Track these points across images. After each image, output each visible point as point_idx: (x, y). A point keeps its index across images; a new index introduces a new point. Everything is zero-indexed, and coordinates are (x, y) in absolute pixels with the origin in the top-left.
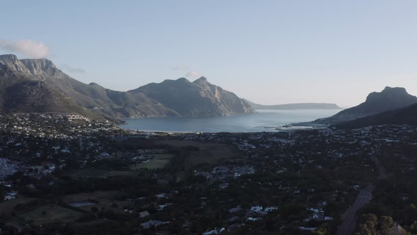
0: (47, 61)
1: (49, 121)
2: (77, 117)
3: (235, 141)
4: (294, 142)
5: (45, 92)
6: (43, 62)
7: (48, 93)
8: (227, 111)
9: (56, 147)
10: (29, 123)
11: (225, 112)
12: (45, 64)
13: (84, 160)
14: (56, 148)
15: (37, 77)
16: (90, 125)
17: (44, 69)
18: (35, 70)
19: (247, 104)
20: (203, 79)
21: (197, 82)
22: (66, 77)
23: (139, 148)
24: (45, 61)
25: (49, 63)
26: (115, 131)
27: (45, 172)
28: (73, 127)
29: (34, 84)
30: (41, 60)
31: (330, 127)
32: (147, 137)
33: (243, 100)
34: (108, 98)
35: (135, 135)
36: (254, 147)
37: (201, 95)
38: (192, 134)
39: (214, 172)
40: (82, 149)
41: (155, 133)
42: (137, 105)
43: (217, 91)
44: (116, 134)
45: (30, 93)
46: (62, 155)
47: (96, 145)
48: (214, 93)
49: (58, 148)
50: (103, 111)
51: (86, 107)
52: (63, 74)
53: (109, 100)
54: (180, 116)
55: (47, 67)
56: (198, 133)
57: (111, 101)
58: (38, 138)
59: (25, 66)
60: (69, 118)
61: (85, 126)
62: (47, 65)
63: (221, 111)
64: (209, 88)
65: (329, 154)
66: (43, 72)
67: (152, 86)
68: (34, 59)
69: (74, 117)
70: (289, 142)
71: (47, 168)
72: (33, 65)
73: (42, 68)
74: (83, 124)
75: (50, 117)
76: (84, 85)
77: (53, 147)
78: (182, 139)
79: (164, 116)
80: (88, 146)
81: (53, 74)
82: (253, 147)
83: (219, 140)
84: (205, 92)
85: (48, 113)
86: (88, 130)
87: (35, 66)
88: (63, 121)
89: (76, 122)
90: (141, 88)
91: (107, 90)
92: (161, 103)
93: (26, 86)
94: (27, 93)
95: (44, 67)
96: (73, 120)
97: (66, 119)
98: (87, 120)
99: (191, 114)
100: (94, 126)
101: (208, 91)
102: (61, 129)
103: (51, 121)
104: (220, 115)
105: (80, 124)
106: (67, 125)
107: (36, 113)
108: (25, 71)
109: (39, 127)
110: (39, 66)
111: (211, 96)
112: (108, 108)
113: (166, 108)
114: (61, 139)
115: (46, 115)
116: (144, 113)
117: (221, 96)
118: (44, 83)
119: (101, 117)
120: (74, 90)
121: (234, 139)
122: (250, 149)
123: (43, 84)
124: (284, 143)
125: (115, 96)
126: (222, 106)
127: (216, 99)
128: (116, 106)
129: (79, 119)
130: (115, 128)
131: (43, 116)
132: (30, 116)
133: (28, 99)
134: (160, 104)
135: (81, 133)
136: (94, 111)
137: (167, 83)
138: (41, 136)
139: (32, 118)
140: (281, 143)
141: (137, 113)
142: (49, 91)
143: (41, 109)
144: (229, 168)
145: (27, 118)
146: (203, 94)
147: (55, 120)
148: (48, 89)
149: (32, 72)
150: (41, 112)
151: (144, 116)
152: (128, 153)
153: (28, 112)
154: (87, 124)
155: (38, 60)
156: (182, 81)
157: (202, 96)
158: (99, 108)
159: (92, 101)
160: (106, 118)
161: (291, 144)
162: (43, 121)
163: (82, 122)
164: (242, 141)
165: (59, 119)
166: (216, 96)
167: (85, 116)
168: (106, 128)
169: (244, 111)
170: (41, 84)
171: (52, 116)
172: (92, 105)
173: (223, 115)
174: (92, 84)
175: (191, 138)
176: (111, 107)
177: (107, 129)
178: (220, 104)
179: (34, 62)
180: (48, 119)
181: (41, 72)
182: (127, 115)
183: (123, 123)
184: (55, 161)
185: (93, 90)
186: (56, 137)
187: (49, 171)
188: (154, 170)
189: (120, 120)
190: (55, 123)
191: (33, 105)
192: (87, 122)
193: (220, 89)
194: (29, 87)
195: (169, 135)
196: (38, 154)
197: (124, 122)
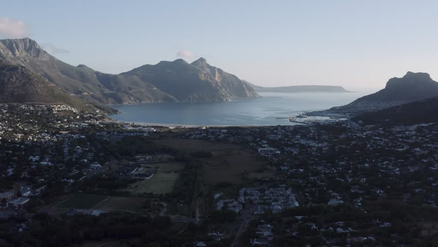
0: (30, 40)
1: (30, 113)
2: (63, 107)
3: (251, 142)
4: (327, 146)
5: (26, 78)
6: (26, 42)
7: (30, 80)
8: (228, 95)
9: (34, 156)
10: (7, 116)
11: (227, 96)
12: (28, 44)
13: (69, 179)
14: (34, 159)
15: (19, 59)
16: (78, 117)
17: (27, 50)
18: (17, 51)
19: (250, 88)
20: (202, 60)
21: (195, 63)
22: (52, 58)
23: (138, 153)
24: (28, 41)
25: (33, 43)
26: (107, 126)
27: (16, 202)
28: (58, 121)
29: (14, 68)
30: (24, 40)
31: (353, 120)
32: (145, 134)
33: (245, 84)
34: (98, 82)
35: (130, 131)
36: (279, 152)
37: (201, 77)
38: (197, 129)
39: (242, 199)
40: (67, 158)
41: (155, 127)
42: (130, 89)
43: (217, 73)
44: (109, 131)
45: (8, 80)
46: (40, 170)
47: (85, 151)
48: (214, 76)
49: (37, 158)
50: (93, 96)
51: (74, 93)
52: (48, 55)
53: (100, 84)
54: (178, 101)
55: (30, 48)
56: (204, 128)
57: (102, 86)
58: (13, 142)
59: (5, 47)
60: (54, 110)
61: (72, 118)
62: (30, 46)
63: (223, 95)
64: (208, 70)
65: (383, 168)
66: (26, 53)
67: (146, 68)
68: (16, 39)
69: (59, 108)
70: (320, 145)
71: (19, 195)
72: (14, 46)
73: (25, 49)
74: (69, 116)
75: (32, 108)
76: (71, 68)
77: (31, 157)
78: (187, 138)
79: (160, 101)
80: (75, 152)
81: (38, 56)
82: (277, 152)
83: (232, 139)
84: (205, 75)
85: (28, 103)
86: (76, 125)
87: (18, 47)
88: (47, 113)
89: (62, 114)
90: (135, 70)
91: (97, 73)
92: (157, 87)
93: (4, 72)
94: (6, 80)
95: (27, 49)
96: (58, 111)
97: (50, 110)
98: (74, 111)
99: (190, 99)
100: (83, 119)
101: (208, 73)
102: (45, 124)
103: (32, 113)
104: (222, 100)
105: (66, 117)
106: (51, 118)
107: (16, 104)
108: (6, 53)
109: (18, 122)
110: (22, 47)
111: (212, 79)
112: (98, 94)
113: (162, 93)
114: (41, 142)
115: (27, 106)
116: (138, 99)
117: (221, 78)
118: (24, 67)
119: (91, 106)
120: (60, 73)
121: (250, 138)
122: (275, 155)
123: (24, 70)
124: (314, 147)
125: (106, 80)
126: (223, 90)
127: (216, 82)
128: (107, 91)
129: (65, 111)
130: (107, 121)
131: (23, 107)
132: (8, 108)
133: (7, 87)
134: (155, 88)
135: (67, 129)
136: (82, 98)
137: (163, 64)
138: (16, 139)
139: (11, 110)
140: (310, 147)
141: (131, 99)
142: (31, 77)
143: (21, 99)
144: (260, 190)
145: (5, 109)
146: (202, 77)
147: (37, 112)
148: (30, 75)
149: (14, 54)
150: (22, 102)
151: (138, 101)
152: (124, 162)
153: (6, 102)
154: (74, 115)
155: (20, 40)
156: (180, 62)
157: (202, 79)
158: (89, 93)
159: (80, 86)
160: (96, 106)
161: (324, 149)
162: (23, 113)
163: (69, 114)
164: (260, 141)
165: (42, 111)
166: (216, 79)
167: (72, 106)
168: (97, 120)
169: (246, 95)
170: (22, 70)
171: (34, 107)
172: (80, 90)
173: (225, 100)
174: (80, 66)
175: (198, 136)
176: (102, 91)
177: (98, 122)
178: (220, 88)
179: (16, 43)
180: (29, 111)
181: (24, 53)
182: (119, 101)
183: (115, 112)
184: (31, 182)
185: (81, 73)
186: (35, 140)
187: (22, 201)
188: (161, 195)
189: (112, 109)
190: (38, 116)
191: (12, 94)
192: (75, 113)
193: (220, 71)
194: (7, 73)
195: (170, 131)
196: (10, 171)
197: (117, 111)
